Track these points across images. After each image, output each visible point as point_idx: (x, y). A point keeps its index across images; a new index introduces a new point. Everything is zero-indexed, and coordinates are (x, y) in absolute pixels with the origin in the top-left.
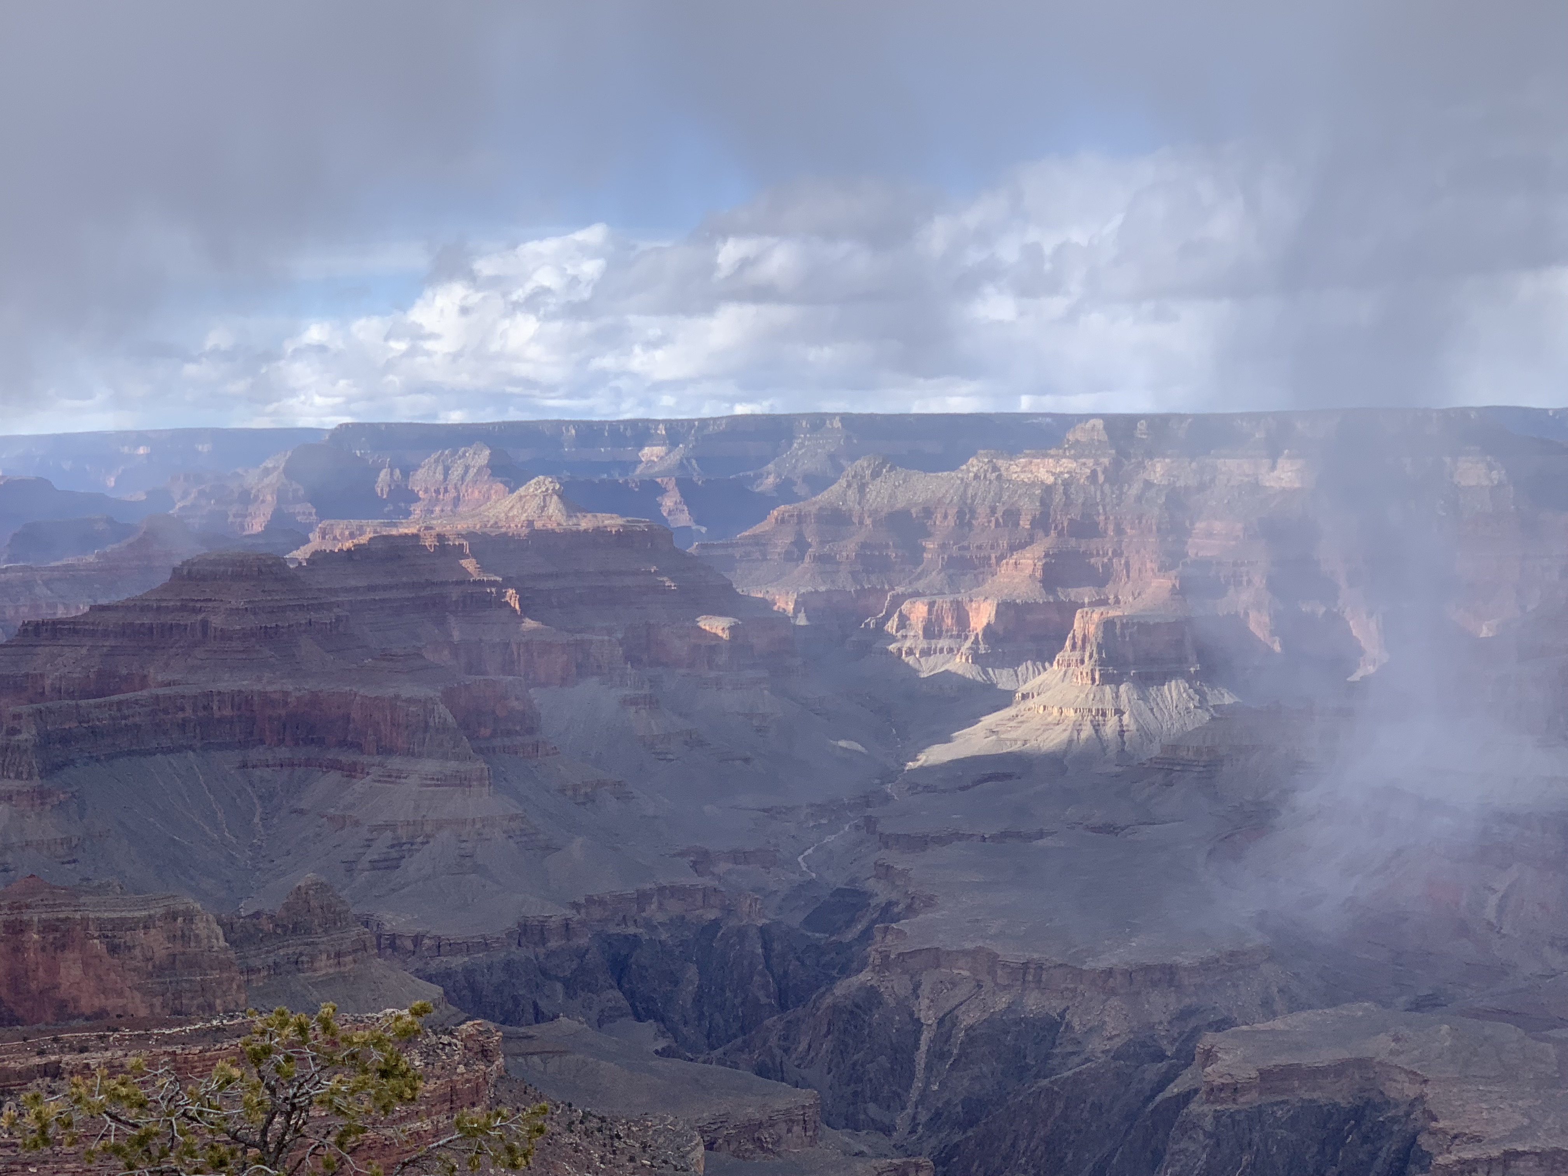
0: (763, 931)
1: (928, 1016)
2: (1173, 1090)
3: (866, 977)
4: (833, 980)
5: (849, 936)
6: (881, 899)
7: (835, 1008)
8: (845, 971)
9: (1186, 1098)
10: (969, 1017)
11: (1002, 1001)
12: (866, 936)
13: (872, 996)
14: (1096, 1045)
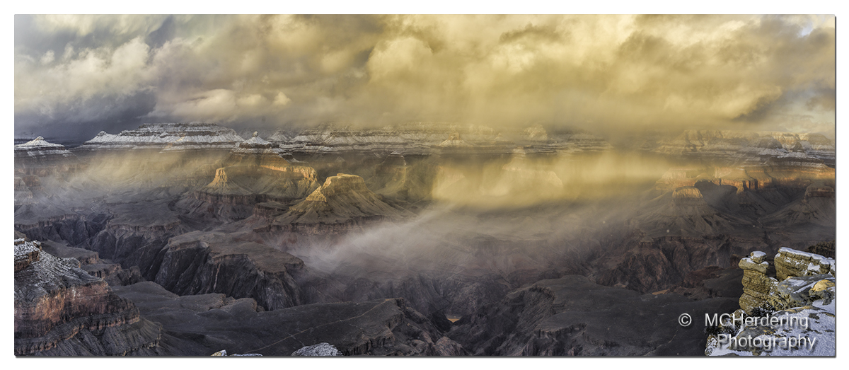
0: (85, 222)
1: (117, 237)
2: (164, 249)
3: (105, 230)
4: (99, 232)
5: (101, 223)
6: (107, 216)
7: (100, 236)
8: (101, 230)
9: (167, 250)
10: (125, 237)
11: (131, 234)
12: (105, 223)
13: (106, 234)
14: (149, 241)
